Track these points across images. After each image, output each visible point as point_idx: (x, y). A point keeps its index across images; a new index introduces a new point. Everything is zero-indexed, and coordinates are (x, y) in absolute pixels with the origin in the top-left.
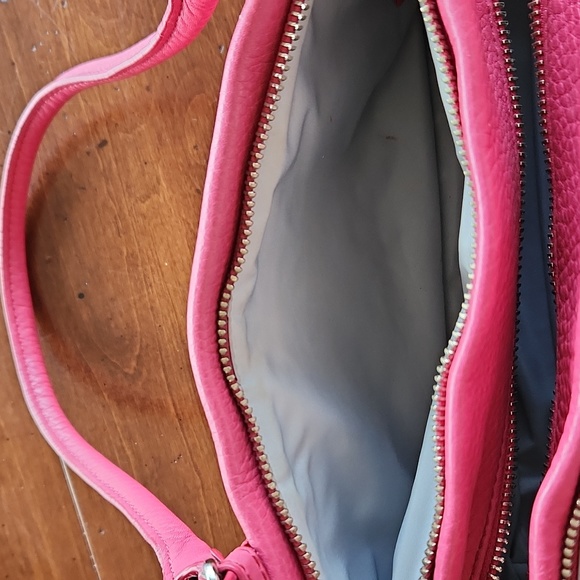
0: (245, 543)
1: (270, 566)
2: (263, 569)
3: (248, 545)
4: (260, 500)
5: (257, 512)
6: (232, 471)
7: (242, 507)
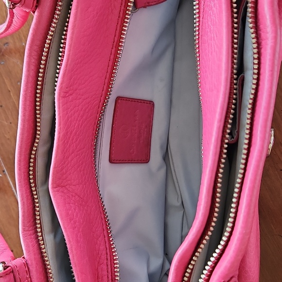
0: (23, 256)
1: (31, 268)
2: (27, 269)
3: (24, 258)
4: (33, 240)
5: (30, 244)
6: (24, 225)
7: (24, 241)
